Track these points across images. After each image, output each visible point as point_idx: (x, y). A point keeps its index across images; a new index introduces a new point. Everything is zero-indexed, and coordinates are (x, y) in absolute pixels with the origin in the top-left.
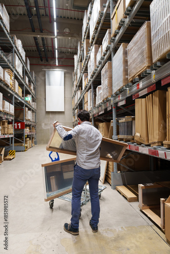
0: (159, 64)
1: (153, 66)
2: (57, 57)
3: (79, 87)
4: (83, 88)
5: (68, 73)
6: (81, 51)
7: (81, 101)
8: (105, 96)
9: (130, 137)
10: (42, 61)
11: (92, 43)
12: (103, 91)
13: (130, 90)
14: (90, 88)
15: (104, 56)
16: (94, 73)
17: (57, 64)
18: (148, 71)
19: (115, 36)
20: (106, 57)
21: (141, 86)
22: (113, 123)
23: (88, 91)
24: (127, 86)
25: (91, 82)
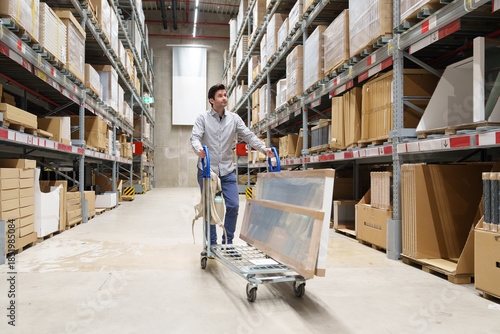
0: (355, 60)
1: (349, 62)
2: (195, 21)
3: (240, 79)
4: (250, 82)
5: (214, 51)
6: (245, 14)
7: (246, 104)
8: (293, 95)
9: (325, 146)
10: (166, 28)
11: (270, 9)
12: (289, 87)
13: (326, 87)
14: (264, 82)
15: (292, 35)
16: (273, 59)
17: (194, 35)
18: (346, 66)
19: (309, 12)
20: (294, 37)
21: (338, 82)
22: (303, 133)
23: (259, 87)
24: (323, 81)
25: (267, 72)
